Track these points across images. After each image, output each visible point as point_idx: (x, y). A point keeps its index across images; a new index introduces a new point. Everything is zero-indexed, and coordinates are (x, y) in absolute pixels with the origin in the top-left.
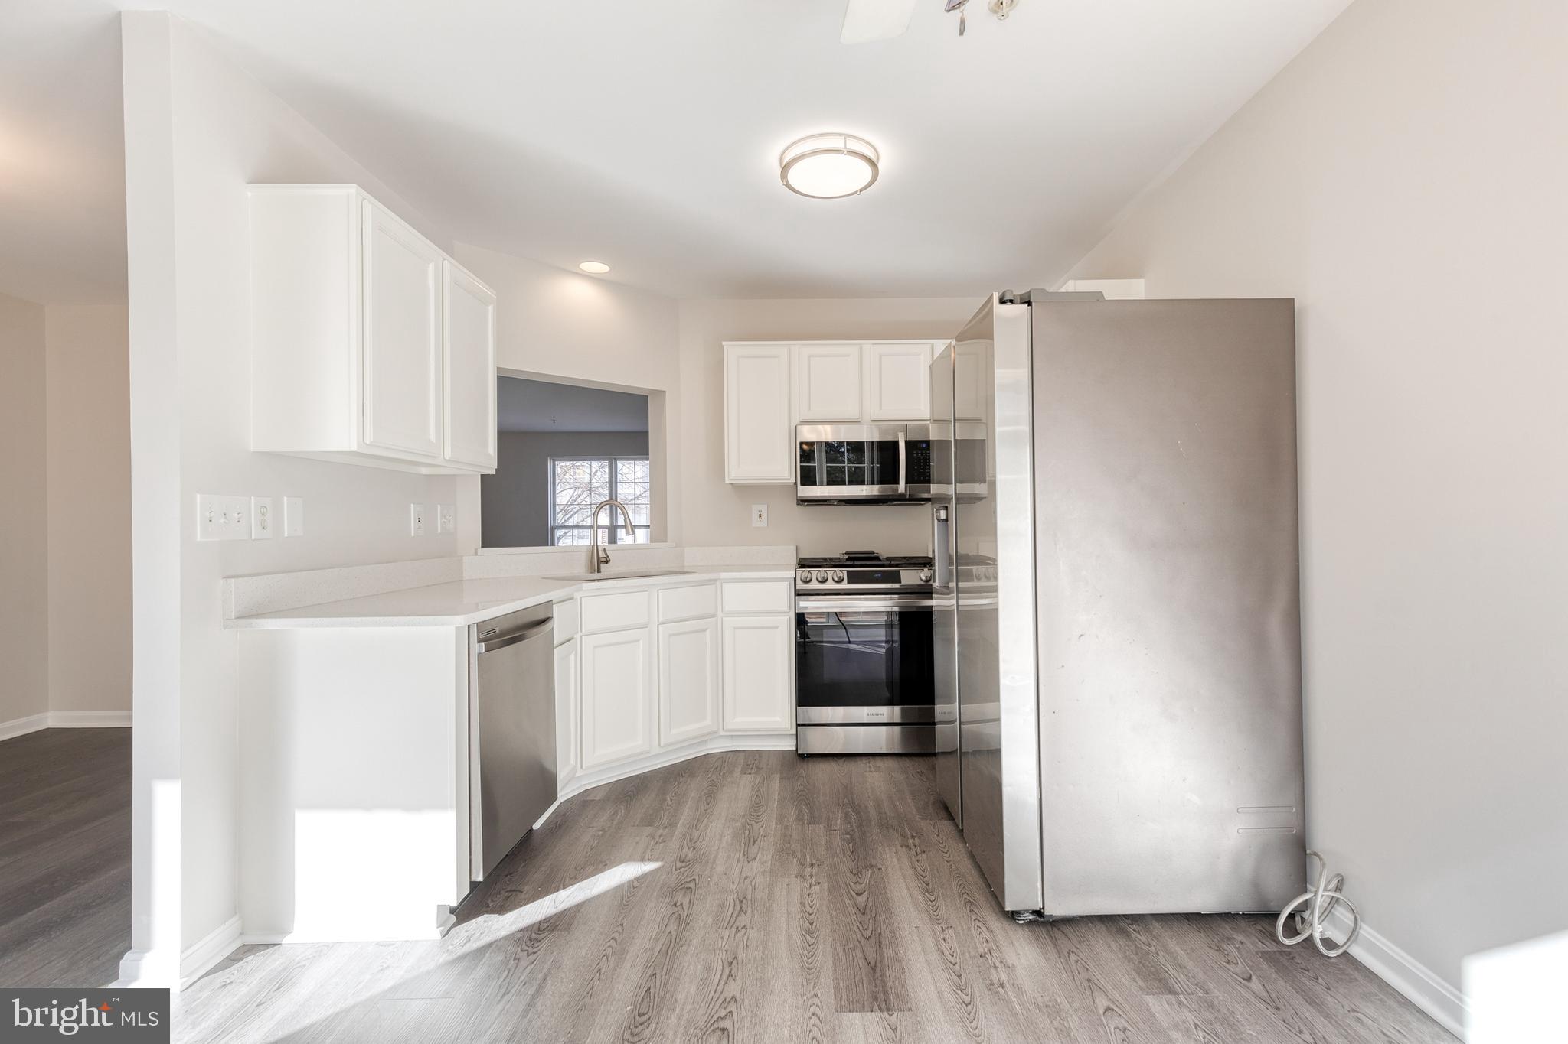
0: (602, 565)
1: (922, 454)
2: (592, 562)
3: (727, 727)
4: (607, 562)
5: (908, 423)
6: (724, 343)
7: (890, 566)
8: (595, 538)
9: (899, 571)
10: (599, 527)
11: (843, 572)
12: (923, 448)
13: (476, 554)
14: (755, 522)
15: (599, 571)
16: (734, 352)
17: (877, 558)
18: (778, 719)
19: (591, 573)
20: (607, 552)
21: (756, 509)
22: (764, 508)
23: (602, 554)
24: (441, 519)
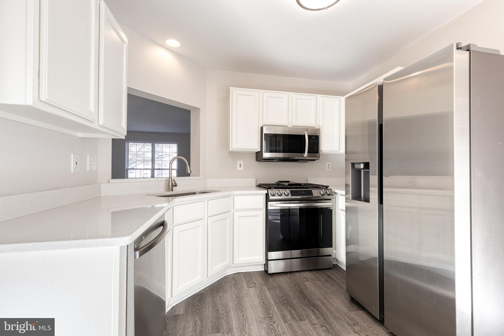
0: (174, 188)
1: (313, 141)
2: (169, 186)
3: (235, 263)
4: (176, 186)
5: (308, 128)
6: (230, 88)
7: (307, 188)
8: (170, 174)
9: (311, 190)
10: (172, 169)
11: (288, 191)
12: (314, 139)
13: (109, 182)
14: (238, 168)
15: (172, 190)
16: (235, 92)
17: (300, 184)
18: (258, 257)
19: (168, 191)
20: (176, 181)
21: (239, 162)
22: (242, 162)
23: (173, 183)
24: (89, 163)
